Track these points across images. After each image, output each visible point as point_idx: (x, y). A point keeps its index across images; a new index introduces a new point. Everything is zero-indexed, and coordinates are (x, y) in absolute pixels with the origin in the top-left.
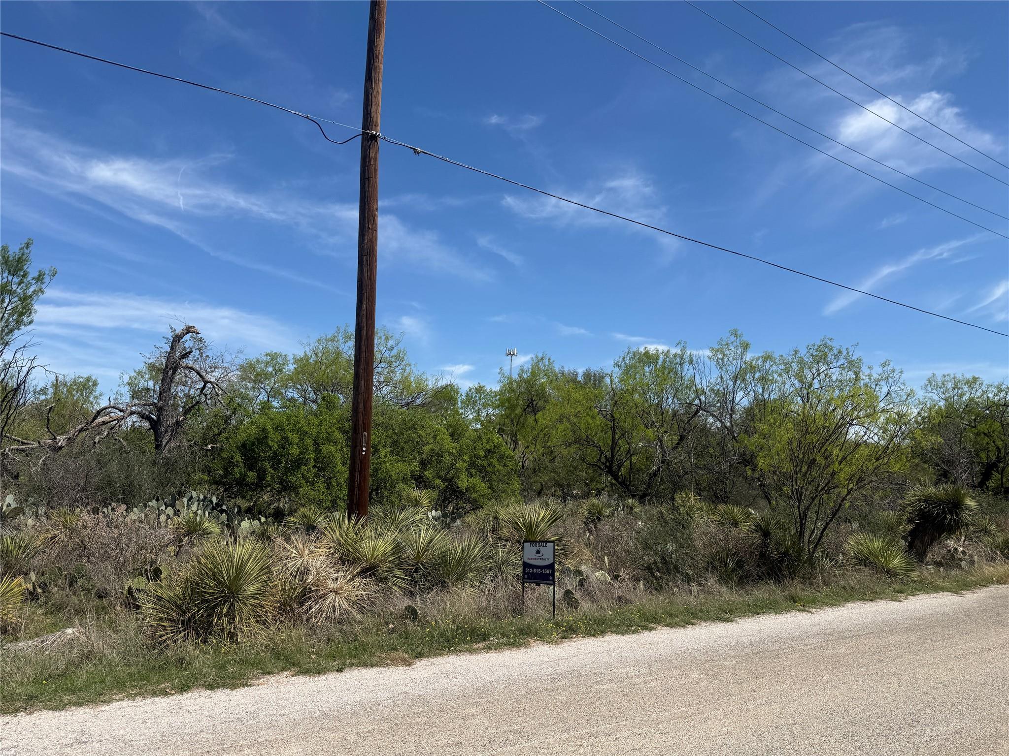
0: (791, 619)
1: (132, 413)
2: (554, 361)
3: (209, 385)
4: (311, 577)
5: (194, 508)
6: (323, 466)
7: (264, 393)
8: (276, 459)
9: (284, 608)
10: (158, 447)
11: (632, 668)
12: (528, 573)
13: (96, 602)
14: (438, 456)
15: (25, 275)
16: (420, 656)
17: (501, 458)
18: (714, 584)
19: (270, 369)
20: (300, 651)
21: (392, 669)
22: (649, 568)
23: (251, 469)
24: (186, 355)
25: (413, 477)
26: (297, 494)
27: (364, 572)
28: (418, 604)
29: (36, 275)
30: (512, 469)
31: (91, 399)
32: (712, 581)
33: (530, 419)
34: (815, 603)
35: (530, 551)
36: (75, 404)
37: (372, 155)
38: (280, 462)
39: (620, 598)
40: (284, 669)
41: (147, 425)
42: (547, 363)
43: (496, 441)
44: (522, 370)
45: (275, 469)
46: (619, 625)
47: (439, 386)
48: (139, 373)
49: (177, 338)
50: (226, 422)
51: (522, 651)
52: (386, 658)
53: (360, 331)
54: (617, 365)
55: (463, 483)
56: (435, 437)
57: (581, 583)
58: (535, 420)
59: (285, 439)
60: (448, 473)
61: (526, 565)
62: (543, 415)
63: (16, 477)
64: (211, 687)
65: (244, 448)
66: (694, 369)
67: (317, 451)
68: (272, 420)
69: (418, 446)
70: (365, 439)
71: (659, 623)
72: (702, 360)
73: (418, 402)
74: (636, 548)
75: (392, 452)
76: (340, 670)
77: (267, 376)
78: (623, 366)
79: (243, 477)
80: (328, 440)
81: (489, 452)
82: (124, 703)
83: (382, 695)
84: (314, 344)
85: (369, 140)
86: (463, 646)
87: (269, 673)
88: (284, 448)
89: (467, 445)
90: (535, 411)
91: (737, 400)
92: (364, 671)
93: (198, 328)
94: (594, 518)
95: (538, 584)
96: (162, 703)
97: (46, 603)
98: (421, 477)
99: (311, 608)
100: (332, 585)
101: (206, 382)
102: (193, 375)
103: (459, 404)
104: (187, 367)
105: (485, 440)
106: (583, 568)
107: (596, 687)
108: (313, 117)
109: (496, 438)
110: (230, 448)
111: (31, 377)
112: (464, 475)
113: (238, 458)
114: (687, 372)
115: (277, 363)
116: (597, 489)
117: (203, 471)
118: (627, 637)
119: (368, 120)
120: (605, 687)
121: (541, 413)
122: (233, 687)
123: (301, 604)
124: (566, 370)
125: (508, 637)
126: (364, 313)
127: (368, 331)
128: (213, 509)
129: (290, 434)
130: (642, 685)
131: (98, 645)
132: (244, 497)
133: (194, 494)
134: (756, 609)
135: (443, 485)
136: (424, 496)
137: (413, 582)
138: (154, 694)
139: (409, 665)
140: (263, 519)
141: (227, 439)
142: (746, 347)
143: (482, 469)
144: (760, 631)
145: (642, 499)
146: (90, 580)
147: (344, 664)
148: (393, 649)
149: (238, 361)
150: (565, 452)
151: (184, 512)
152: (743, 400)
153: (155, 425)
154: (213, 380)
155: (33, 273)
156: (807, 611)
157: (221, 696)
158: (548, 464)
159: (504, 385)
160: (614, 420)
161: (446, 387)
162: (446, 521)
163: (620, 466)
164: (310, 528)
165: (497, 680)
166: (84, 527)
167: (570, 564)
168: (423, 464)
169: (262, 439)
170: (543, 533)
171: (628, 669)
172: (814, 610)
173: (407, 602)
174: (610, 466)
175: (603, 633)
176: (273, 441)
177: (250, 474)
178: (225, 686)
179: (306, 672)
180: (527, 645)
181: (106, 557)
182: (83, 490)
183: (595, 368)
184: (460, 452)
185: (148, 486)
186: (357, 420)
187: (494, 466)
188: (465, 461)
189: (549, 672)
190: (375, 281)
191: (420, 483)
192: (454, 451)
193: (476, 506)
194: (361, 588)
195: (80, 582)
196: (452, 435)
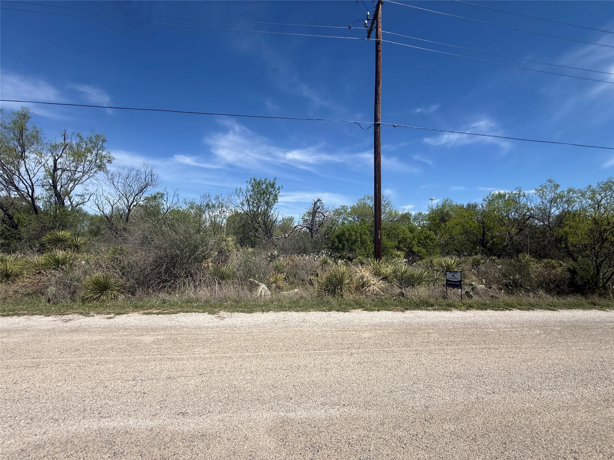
0: (594, 313)
1: (304, 227)
2: (453, 201)
3: (325, 217)
4: (365, 279)
5: (324, 256)
6: (363, 243)
7: (341, 219)
8: (347, 240)
9: (357, 289)
10: (312, 237)
11: (503, 325)
12: (448, 284)
13: (301, 282)
14: (405, 239)
15: (275, 188)
16: (407, 309)
17: (431, 240)
18: (543, 293)
19: (343, 211)
20: (364, 303)
21: (397, 312)
22: (506, 285)
23: (340, 244)
24: (318, 208)
25: (396, 247)
26: (355, 252)
27: (383, 279)
28: (404, 291)
29: (278, 188)
30: (436, 244)
31: (292, 223)
32: (541, 292)
33: (443, 225)
34: (608, 307)
35: (449, 276)
36: (288, 225)
37: (378, 131)
38: (349, 241)
39: (492, 296)
40: (359, 308)
41: (308, 231)
42: (449, 202)
43: (429, 233)
44: (438, 205)
45: (347, 243)
46: (493, 307)
47: (404, 213)
48: (304, 215)
49: (316, 203)
50: (331, 229)
51: (449, 312)
52: (395, 309)
53: (376, 195)
54: (484, 200)
55: (415, 249)
56: (403, 232)
57: (473, 289)
58: (445, 225)
59: (350, 234)
60: (409, 245)
61: (447, 280)
62: (449, 222)
63: (276, 246)
64: (338, 311)
65: (337, 237)
66: (527, 199)
67: (361, 238)
68: (346, 227)
69: (397, 236)
70: (379, 233)
71: (514, 308)
72: (531, 194)
73: (396, 219)
74: (499, 276)
75: (387, 238)
76: (378, 311)
77: (341, 213)
78: (488, 200)
79: (338, 246)
80: (365, 234)
81: (426, 238)
82: (314, 312)
83: (395, 321)
84: (357, 201)
85: (377, 126)
86: (424, 308)
87: (355, 309)
88: (350, 236)
89: (416, 235)
90: (445, 221)
91: (552, 211)
92: (387, 312)
93: (321, 199)
94: (476, 264)
95: (454, 288)
96: (324, 314)
97: (289, 281)
98: (398, 247)
99: (366, 289)
100: (372, 282)
101: (324, 216)
102: (321, 214)
103: (412, 220)
104: (319, 212)
105: (424, 233)
106: (473, 283)
107: (485, 330)
108: (357, 122)
109: (428, 232)
110: (333, 237)
111: (278, 218)
112: (415, 247)
113: (336, 240)
114: (523, 201)
115: (345, 209)
116: (475, 252)
117: (325, 244)
118: (498, 312)
119: (376, 119)
120: (490, 330)
121: (448, 222)
122: (344, 312)
123: (363, 288)
124: (458, 204)
125: (442, 306)
126: (377, 188)
127: (379, 194)
128: (329, 256)
129: (352, 232)
130: (509, 332)
131: (304, 294)
132: (338, 253)
133: (323, 251)
134: (570, 307)
135: (407, 250)
136: (401, 254)
137: (401, 284)
138: (322, 311)
139: (403, 312)
140: (345, 260)
141: (332, 234)
142: (557, 186)
143: (423, 244)
144: (574, 317)
145: (499, 257)
146: (299, 276)
147: (380, 309)
148: (396, 306)
149: (333, 209)
150: (460, 237)
151: (321, 257)
152: (555, 212)
153: (311, 230)
154: (326, 215)
155: (277, 188)
156: (604, 310)
157: (341, 313)
158: (451, 242)
159: (430, 212)
160: (484, 223)
161: (406, 214)
162: (410, 263)
163: (487, 243)
164: (362, 264)
165: (440, 322)
166: (296, 260)
167: (467, 281)
168: (399, 242)
169: (343, 234)
170: (453, 268)
171: (501, 325)
172: (609, 310)
173: (400, 290)
174: (483, 242)
175: (486, 309)
176: (346, 234)
177: (340, 245)
178: (342, 311)
179: (367, 310)
180: (451, 310)
181: (303, 269)
182: (294, 250)
183: (472, 202)
184: (414, 238)
185: (310, 249)
186: (376, 227)
187: (428, 243)
188: (416, 241)
189: (462, 321)
190: (381, 176)
191: (398, 249)
192: (411, 237)
193: (421, 258)
194: (382, 284)
195: (297, 276)
196: (410, 231)
